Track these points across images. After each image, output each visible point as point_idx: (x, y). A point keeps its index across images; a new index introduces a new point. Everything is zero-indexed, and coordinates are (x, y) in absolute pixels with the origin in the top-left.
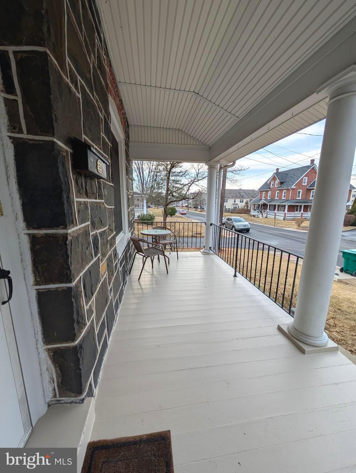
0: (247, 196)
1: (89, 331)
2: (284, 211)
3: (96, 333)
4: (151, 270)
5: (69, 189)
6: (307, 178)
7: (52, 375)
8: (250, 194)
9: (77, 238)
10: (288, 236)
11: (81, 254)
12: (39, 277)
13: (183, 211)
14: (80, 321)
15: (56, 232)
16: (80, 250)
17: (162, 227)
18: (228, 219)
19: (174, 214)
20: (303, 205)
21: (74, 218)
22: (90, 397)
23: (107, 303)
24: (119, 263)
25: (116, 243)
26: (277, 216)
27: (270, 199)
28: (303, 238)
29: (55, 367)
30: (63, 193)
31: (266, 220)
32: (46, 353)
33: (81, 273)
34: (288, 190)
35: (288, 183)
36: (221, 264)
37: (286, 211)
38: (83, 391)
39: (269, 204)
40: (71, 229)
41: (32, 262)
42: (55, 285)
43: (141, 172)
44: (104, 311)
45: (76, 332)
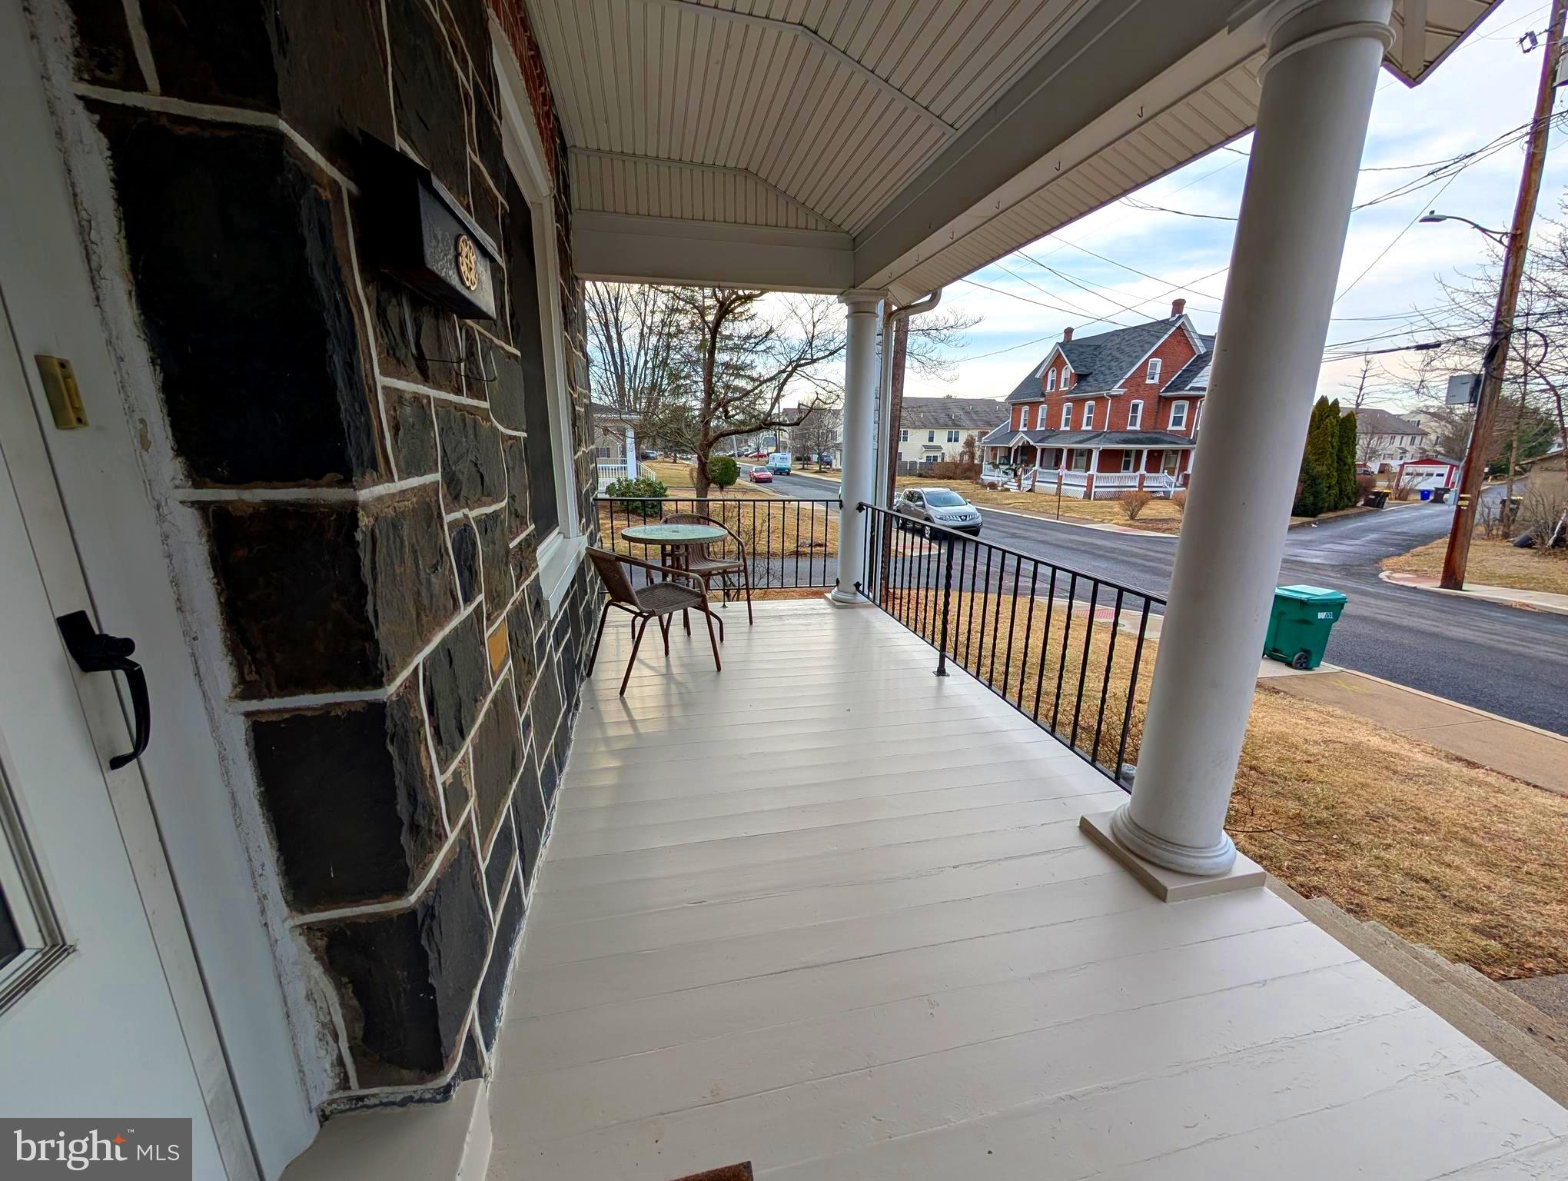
0: (972, 420)
1: (458, 860)
2: (1088, 469)
3: (483, 867)
4: (663, 661)
5: (354, 335)
6: (1159, 361)
7: (330, 1013)
8: (979, 412)
9: (395, 525)
10: (1099, 547)
11: (414, 586)
12: (254, 669)
13: (762, 470)
14: (424, 823)
15: (310, 497)
16: (408, 571)
17: (693, 517)
18: (911, 497)
19: (732, 482)
20: (1146, 448)
21: (378, 450)
22: (471, 1078)
23: (514, 768)
24: (552, 633)
25: (537, 565)
26: (1065, 484)
27: (1043, 429)
28: (1146, 556)
29: (339, 987)
30: (329, 347)
31: (1030, 499)
32: (302, 940)
33: (418, 653)
34: (1099, 399)
35: (1101, 377)
36: (896, 636)
37: (1093, 470)
38: (447, 1061)
39: (1039, 446)
40: (369, 487)
41: (222, 614)
42: (320, 696)
43: (614, 336)
44: (505, 793)
45: (410, 862)
